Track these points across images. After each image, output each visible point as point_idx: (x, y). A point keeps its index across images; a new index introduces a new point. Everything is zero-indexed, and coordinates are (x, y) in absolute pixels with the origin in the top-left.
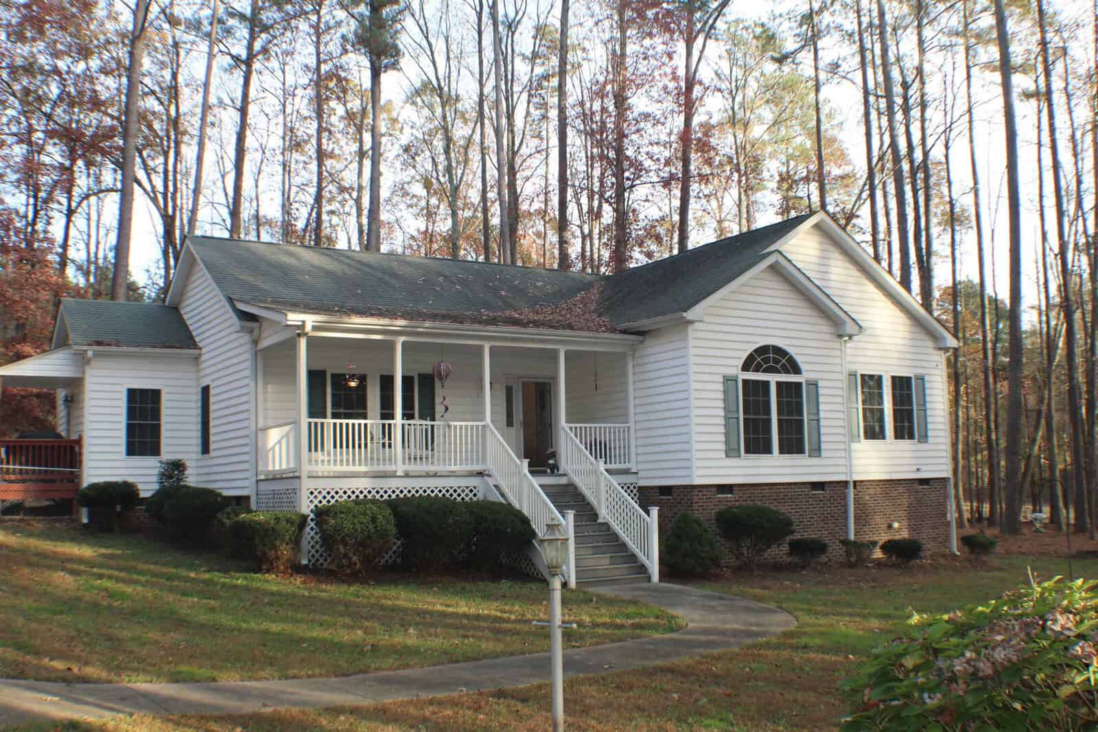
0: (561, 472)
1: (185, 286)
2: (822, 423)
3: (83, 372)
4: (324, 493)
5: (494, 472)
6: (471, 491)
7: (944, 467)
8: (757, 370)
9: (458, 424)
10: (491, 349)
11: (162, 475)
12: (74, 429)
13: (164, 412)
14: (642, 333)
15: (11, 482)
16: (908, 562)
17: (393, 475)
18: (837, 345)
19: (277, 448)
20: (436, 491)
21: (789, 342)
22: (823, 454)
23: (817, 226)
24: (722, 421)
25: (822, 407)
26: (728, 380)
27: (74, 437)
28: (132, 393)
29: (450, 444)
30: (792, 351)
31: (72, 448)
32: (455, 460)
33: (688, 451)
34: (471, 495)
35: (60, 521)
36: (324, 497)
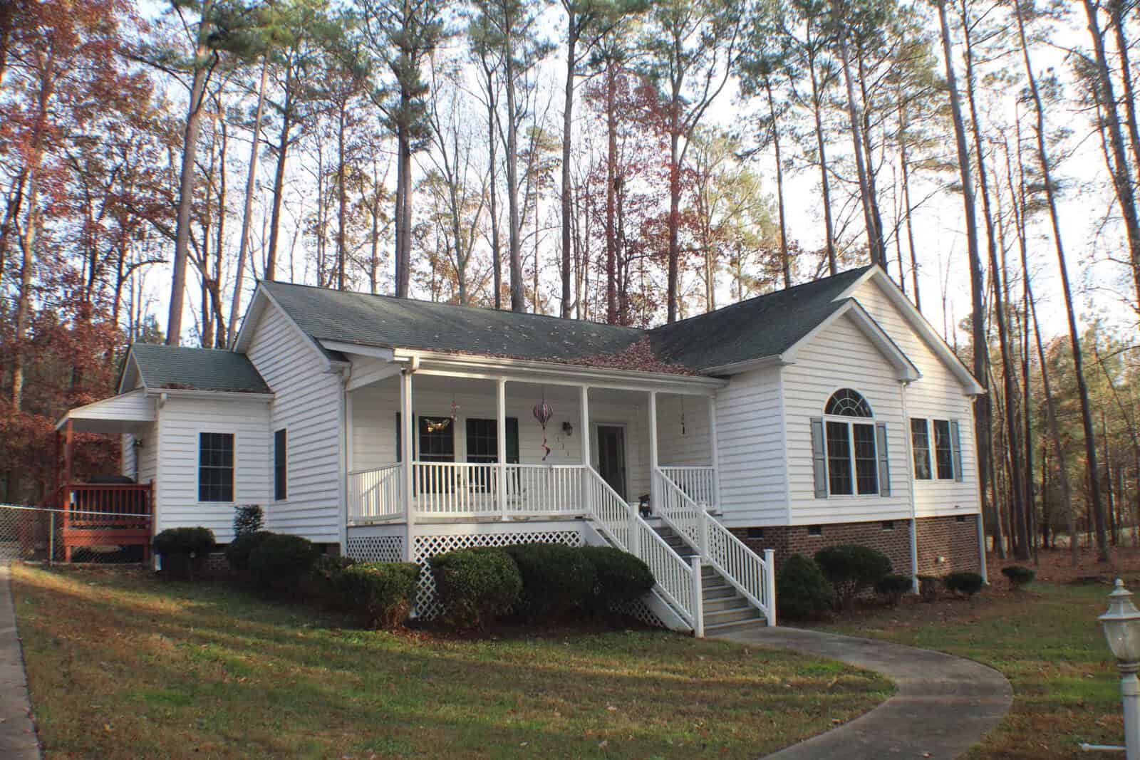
0: (654, 515)
1: (254, 332)
2: (891, 464)
3: (155, 416)
4: (431, 541)
5: (595, 516)
6: (574, 536)
7: (975, 505)
8: (837, 413)
9: (559, 467)
10: (590, 390)
11: (238, 521)
12: (142, 474)
13: (237, 457)
14: (726, 377)
15: (82, 527)
16: (971, 594)
17: (497, 521)
18: (897, 390)
19: (373, 494)
20: (540, 537)
21: (862, 386)
22: (893, 493)
23: (872, 280)
24: (810, 462)
25: (890, 449)
26: (815, 422)
27: (143, 482)
28: (204, 437)
29: (552, 488)
30: (864, 395)
31: (143, 494)
32: (557, 504)
33: (783, 492)
34: (574, 540)
35: (132, 568)
36: (431, 545)
